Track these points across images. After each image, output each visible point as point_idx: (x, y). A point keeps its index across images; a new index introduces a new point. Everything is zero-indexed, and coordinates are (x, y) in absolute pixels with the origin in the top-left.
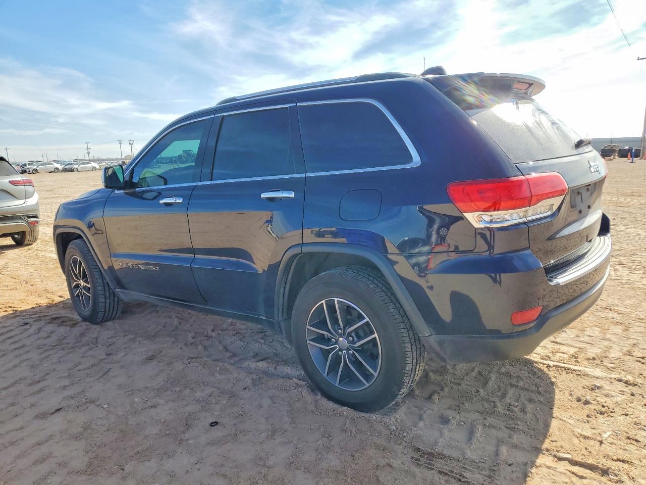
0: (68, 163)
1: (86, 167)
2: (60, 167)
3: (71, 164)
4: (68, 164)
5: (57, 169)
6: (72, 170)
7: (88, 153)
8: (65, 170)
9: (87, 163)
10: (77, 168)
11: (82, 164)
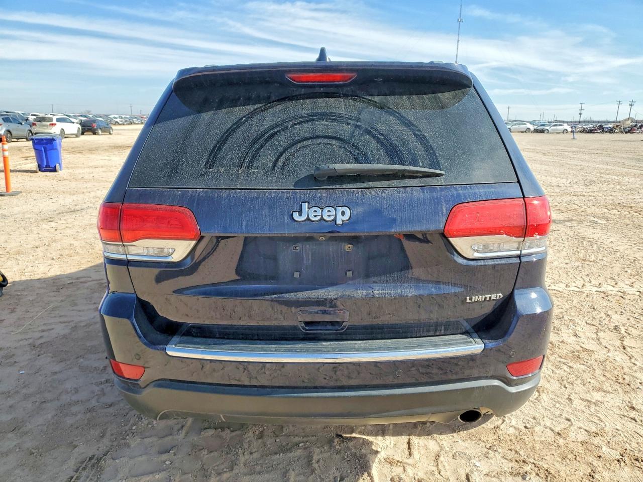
0: (542, 123)
1: (557, 130)
2: (532, 128)
3: (544, 125)
4: (541, 125)
5: (529, 129)
6: (542, 131)
7: (580, 114)
8: (536, 131)
9: (560, 125)
10: (547, 130)
11: (554, 126)
